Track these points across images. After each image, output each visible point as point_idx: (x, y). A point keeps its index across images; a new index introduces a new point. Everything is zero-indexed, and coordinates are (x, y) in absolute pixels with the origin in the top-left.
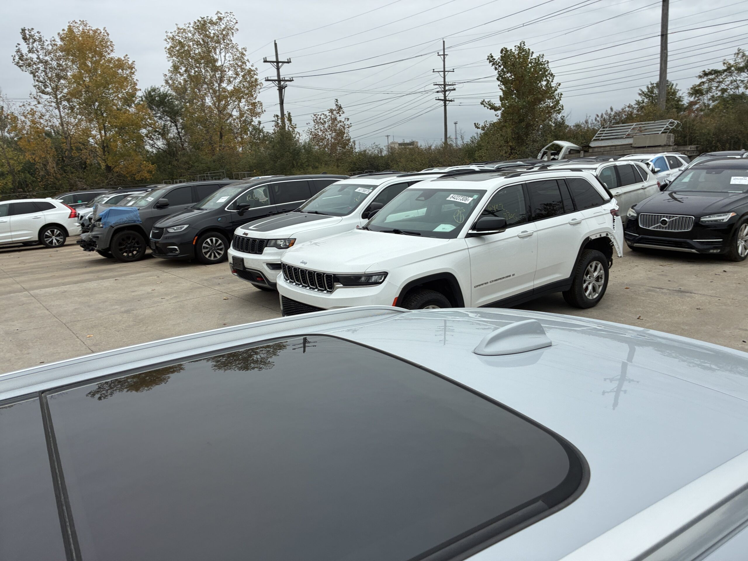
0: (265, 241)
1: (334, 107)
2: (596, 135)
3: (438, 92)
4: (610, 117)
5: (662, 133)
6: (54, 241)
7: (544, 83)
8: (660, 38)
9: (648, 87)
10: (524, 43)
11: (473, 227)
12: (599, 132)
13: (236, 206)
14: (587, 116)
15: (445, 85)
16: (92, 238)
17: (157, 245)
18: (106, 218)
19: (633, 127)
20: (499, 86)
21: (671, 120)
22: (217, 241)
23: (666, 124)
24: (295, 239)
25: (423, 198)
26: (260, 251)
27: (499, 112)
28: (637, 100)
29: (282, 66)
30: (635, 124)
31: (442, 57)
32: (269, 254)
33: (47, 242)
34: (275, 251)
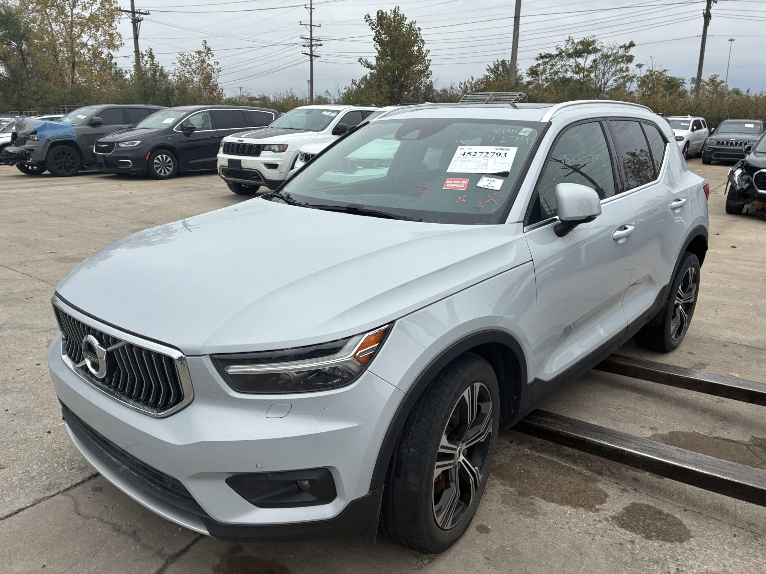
0: (261, 146)
1: (202, 49)
2: (461, 100)
3: (304, 46)
4: (471, 85)
8: (513, 19)
9: (494, 64)
10: (398, 8)
12: (463, 98)
14: (452, 83)
15: (311, 39)
16: (25, 150)
17: (106, 159)
18: (42, 131)
19: (491, 95)
20: (374, 45)
21: (521, 92)
22: (167, 158)
23: (517, 96)
24: (287, 145)
26: (257, 154)
27: (375, 71)
28: (485, 75)
30: (492, 93)
31: (309, 10)
32: (266, 156)
34: (272, 154)
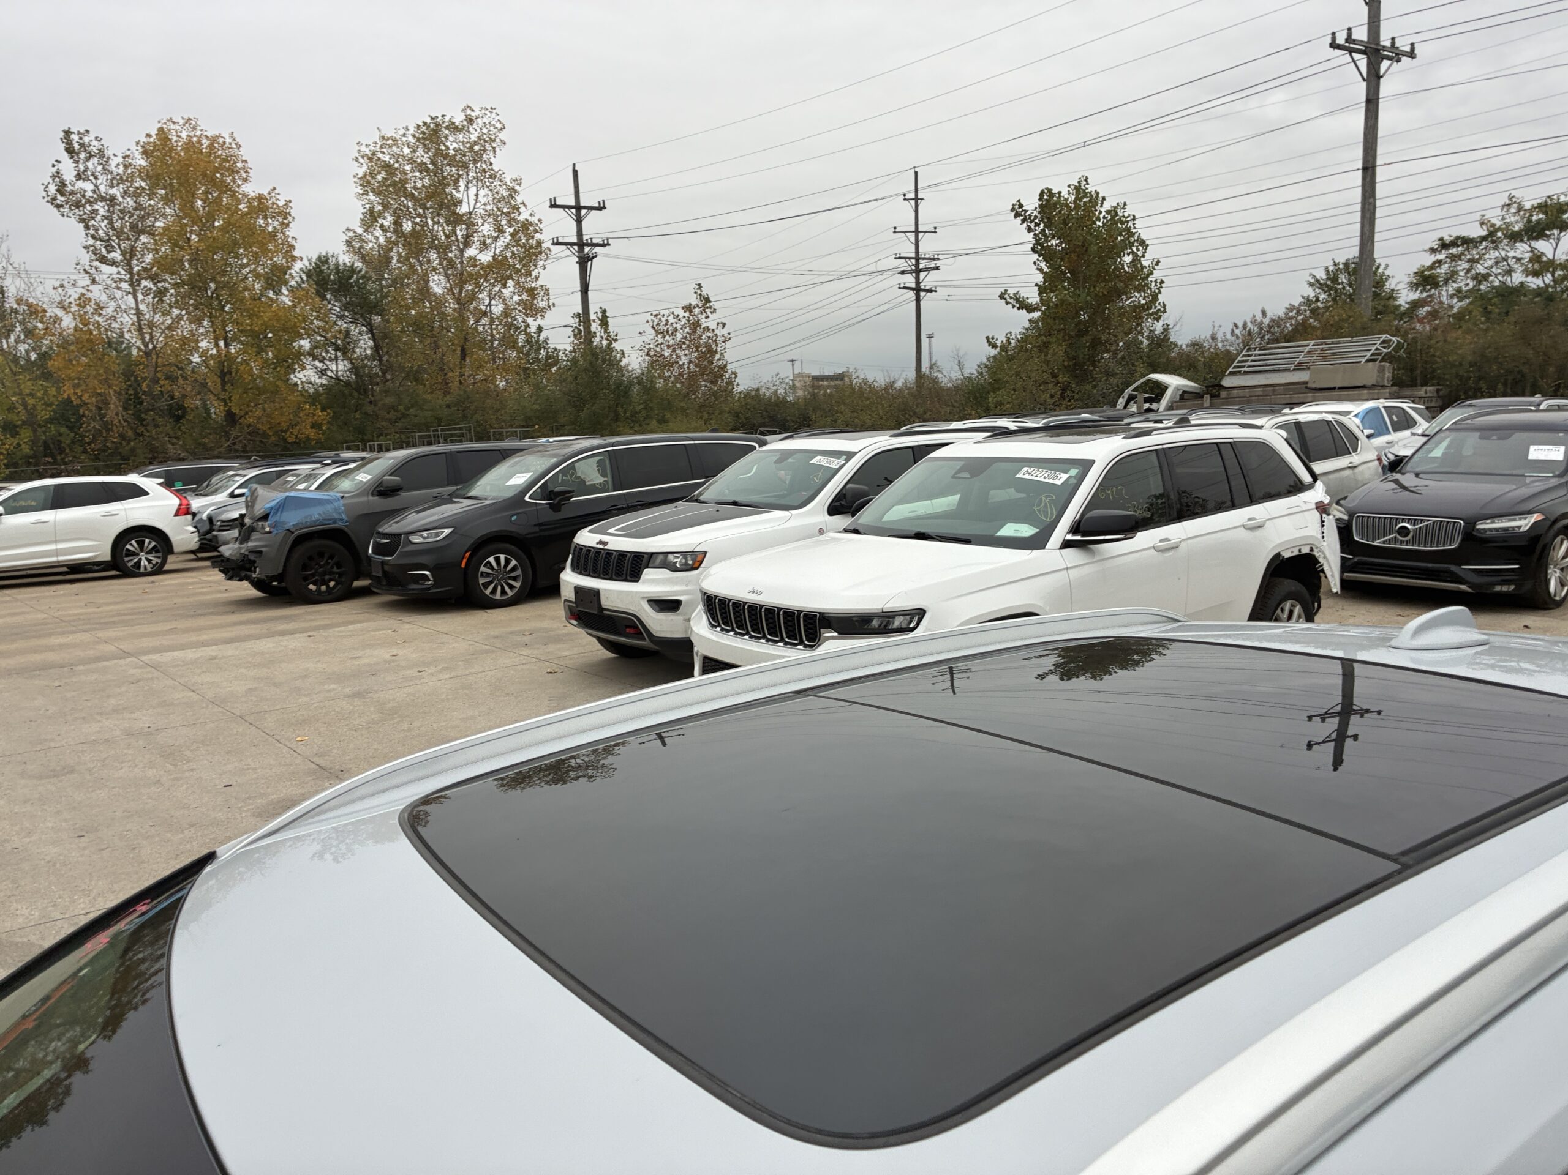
0: (646, 556)
1: (694, 300)
2: (1235, 364)
3: (903, 273)
4: (1261, 329)
5: (1368, 361)
6: (144, 562)
7: (1128, 259)
8: (1360, 173)
9: (1327, 270)
10: (1086, 180)
11: (1075, 529)
12: (1239, 358)
13: (547, 492)
14: (1214, 327)
15: (918, 259)
16: (247, 553)
17: (386, 568)
18: (279, 514)
19: (1307, 348)
20: (1035, 263)
21: (1384, 336)
22: (507, 562)
23: (1375, 344)
24: (705, 553)
25: (967, 475)
26: (634, 576)
27: (1036, 315)
28: (1306, 295)
29: (586, 215)
30: (1313, 342)
31: (913, 202)
32: (653, 581)
33: (130, 564)
34: (667, 576)
